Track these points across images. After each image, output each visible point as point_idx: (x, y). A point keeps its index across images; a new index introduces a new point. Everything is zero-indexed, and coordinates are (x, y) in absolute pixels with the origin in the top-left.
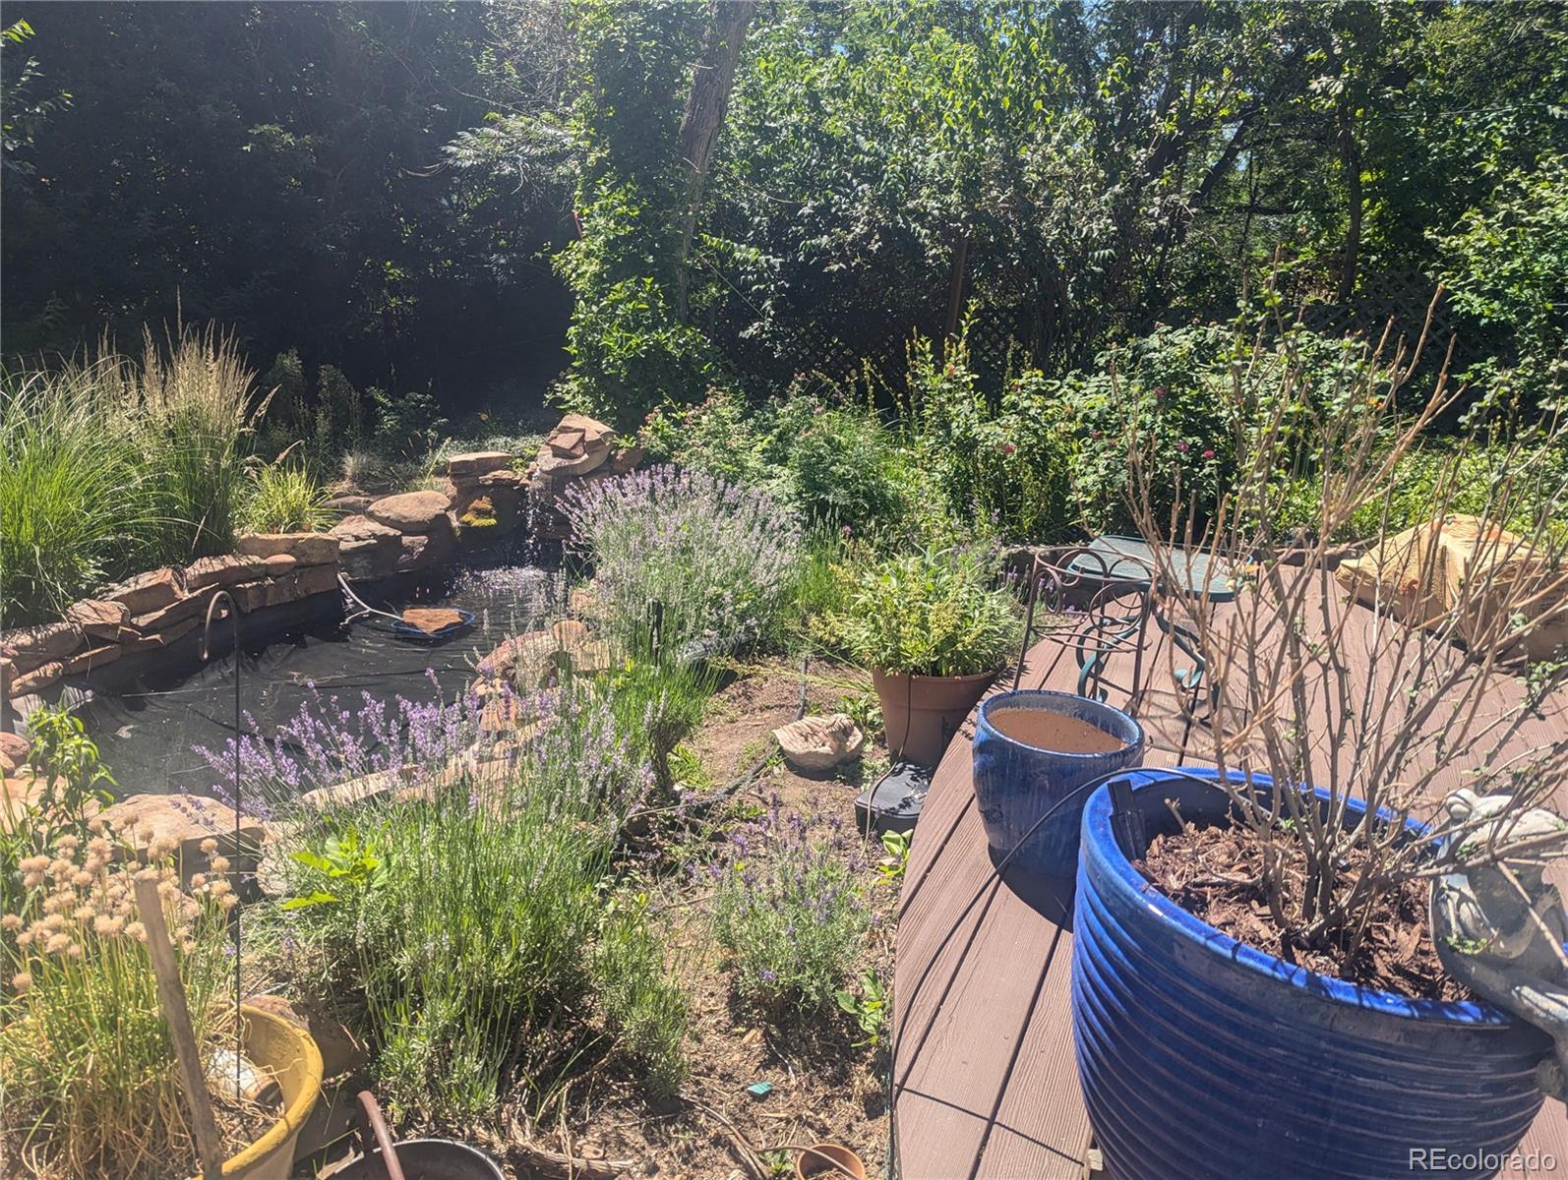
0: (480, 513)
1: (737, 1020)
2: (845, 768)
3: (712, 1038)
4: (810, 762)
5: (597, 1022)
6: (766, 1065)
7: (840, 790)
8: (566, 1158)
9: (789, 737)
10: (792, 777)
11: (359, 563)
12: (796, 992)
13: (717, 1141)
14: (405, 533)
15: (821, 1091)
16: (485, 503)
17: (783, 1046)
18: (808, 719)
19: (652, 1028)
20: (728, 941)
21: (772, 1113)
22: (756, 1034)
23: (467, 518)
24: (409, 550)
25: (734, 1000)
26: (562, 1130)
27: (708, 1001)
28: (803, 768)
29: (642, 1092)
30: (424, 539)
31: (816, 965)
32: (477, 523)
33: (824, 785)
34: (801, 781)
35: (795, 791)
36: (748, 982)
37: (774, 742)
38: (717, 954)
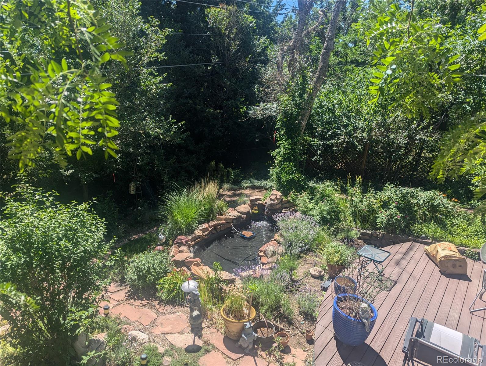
0: (255, 210)
1: (300, 314)
2: (321, 278)
3: (296, 316)
4: (315, 276)
5: (282, 312)
6: (303, 320)
7: (319, 281)
8: (279, 326)
9: (312, 271)
10: (312, 278)
11: (235, 221)
12: (308, 312)
13: (296, 328)
14: (242, 215)
15: (310, 325)
16: (256, 208)
17: (306, 318)
18: (316, 268)
19: (289, 313)
20: (299, 304)
21: (304, 326)
22: (302, 317)
23: (253, 211)
24: (243, 218)
25: (300, 312)
26: (279, 323)
27: (296, 312)
28: (313, 276)
29: (288, 321)
30: (245, 216)
31: (311, 309)
32: (255, 212)
33: (316, 280)
34: (313, 279)
35: (312, 280)
36: (302, 309)
37: (309, 271)
38: (298, 305)
